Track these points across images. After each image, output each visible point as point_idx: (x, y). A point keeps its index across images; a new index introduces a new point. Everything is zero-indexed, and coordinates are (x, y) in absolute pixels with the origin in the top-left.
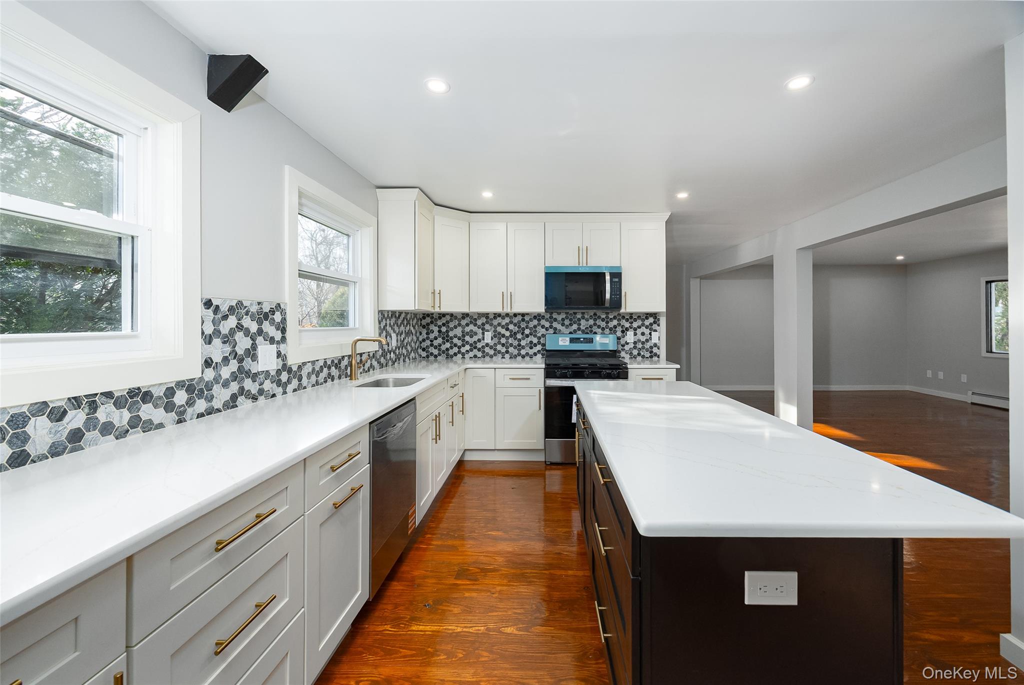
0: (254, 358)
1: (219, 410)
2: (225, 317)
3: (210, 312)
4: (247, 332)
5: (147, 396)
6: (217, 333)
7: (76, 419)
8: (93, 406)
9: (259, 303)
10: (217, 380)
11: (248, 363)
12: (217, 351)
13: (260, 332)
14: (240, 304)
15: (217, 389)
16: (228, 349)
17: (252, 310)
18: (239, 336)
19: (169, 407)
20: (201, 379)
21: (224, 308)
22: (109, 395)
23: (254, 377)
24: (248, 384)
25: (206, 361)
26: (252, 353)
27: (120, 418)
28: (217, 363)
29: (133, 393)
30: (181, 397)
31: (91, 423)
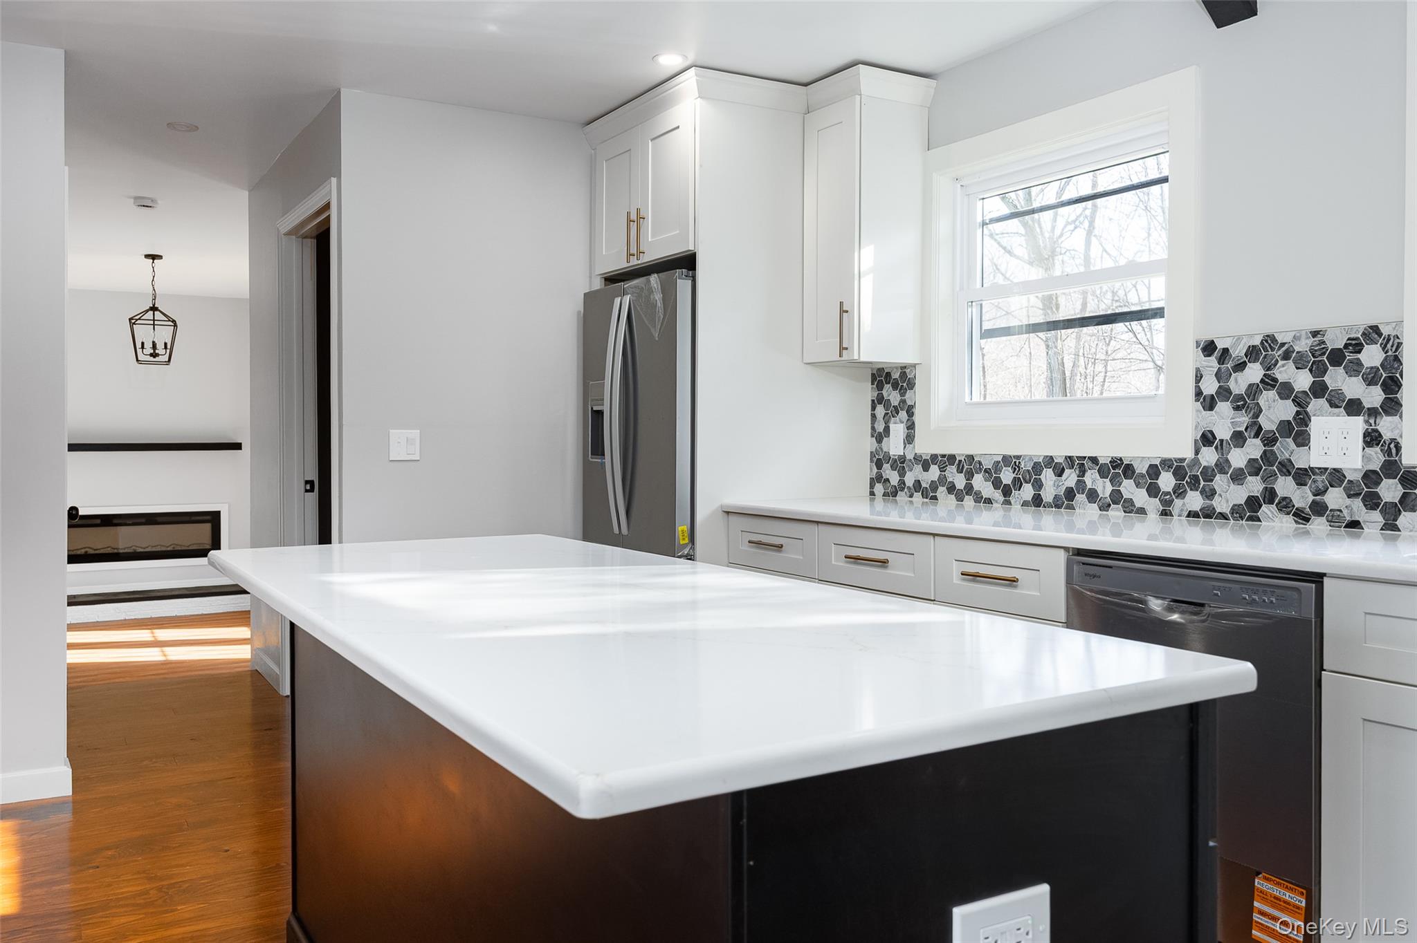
0: (1303, 439)
1: (1223, 516)
2: (1240, 367)
3: (1213, 361)
4: (1286, 391)
5: (1129, 471)
6: (1224, 393)
7: (1070, 478)
8: (1082, 472)
9: (1315, 334)
10: (1222, 466)
11: (1286, 448)
12: (1224, 421)
13: (1319, 389)
14: (1270, 340)
15: (1220, 482)
16: (1244, 419)
17: (1297, 349)
18: (1268, 398)
19: (1153, 491)
20: (1195, 462)
21: (1239, 352)
22: (1094, 460)
23: (1302, 476)
24: (1285, 486)
25: (1204, 436)
26: (1298, 430)
27: (1104, 488)
28: (1222, 441)
29: (1116, 463)
30: (1167, 481)
31: (1081, 483)
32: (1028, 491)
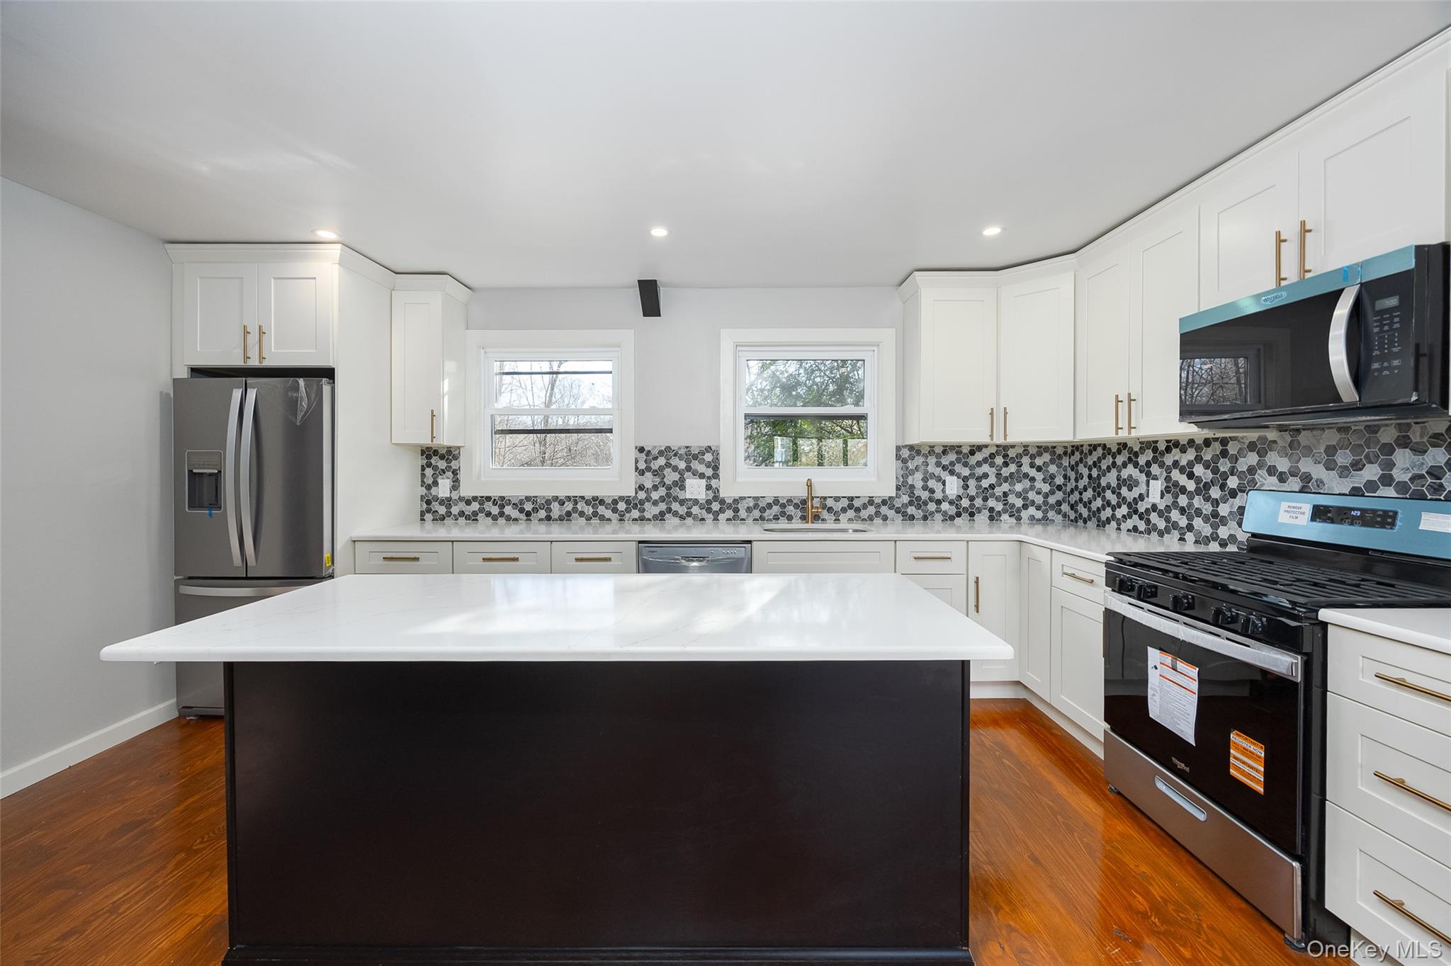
0: (683, 488)
1: (649, 520)
2: (656, 458)
3: (643, 455)
4: (675, 469)
5: (602, 502)
6: (648, 469)
7: (569, 506)
8: (576, 503)
9: (687, 447)
10: (648, 499)
11: (676, 491)
12: (648, 480)
13: (688, 469)
14: (667, 449)
15: (647, 505)
16: (658, 480)
17: (680, 453)
18: (667, 471)
19: (615, 510)
20: (636, 497)
21: (655, 452)
22: (583, 498)
23: (682, 502)
24: (675, 506)
25: (639, 487)
26: (680, 484)
27: (589, 510)
28: (648, 489)
29: (595, 499)
30: (622, 506)
31: (575, 510)
32: (542, 514)
